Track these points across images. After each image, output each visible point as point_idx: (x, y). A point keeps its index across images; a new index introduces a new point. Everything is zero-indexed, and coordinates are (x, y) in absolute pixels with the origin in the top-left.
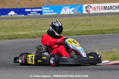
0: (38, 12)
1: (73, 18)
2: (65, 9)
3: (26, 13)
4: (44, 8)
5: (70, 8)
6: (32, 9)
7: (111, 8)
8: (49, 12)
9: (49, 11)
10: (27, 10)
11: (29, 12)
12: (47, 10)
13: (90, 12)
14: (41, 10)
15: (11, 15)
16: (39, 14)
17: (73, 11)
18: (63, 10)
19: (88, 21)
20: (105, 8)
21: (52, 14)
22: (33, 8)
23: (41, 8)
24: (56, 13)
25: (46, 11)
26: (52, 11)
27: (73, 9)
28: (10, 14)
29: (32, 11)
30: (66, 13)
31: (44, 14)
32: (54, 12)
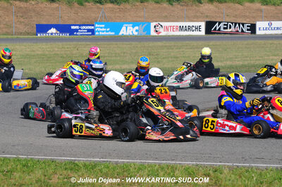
0: (89, 30)
1: (146, 44)
2: (127, 27)
3: (72, 32)
4: (96, 25)
5: (133, 27)
6: (80, 26)
7: (189, 28)
8: (103, 31)
9: (103, 29)
10: (73, 27)
11: (77, 30)
12: (101, 28)
13: (160, 33)
14: (93, 28)
15: (52, 34)
16: (90, 33)
17: (137, 31)
18: (124, 28)
19: (168, 49)
20: (181, 28)
21: (108, 33)
22: (83, 25)
23: (93, 25)
24: (113, 33)
25: (99, 29)
26: (108, 29)
27: (137, 28)
28: (50, 31)
29: (80, 29)
30: (128, 34)
31: (97, 33)
32: (111, 31)
